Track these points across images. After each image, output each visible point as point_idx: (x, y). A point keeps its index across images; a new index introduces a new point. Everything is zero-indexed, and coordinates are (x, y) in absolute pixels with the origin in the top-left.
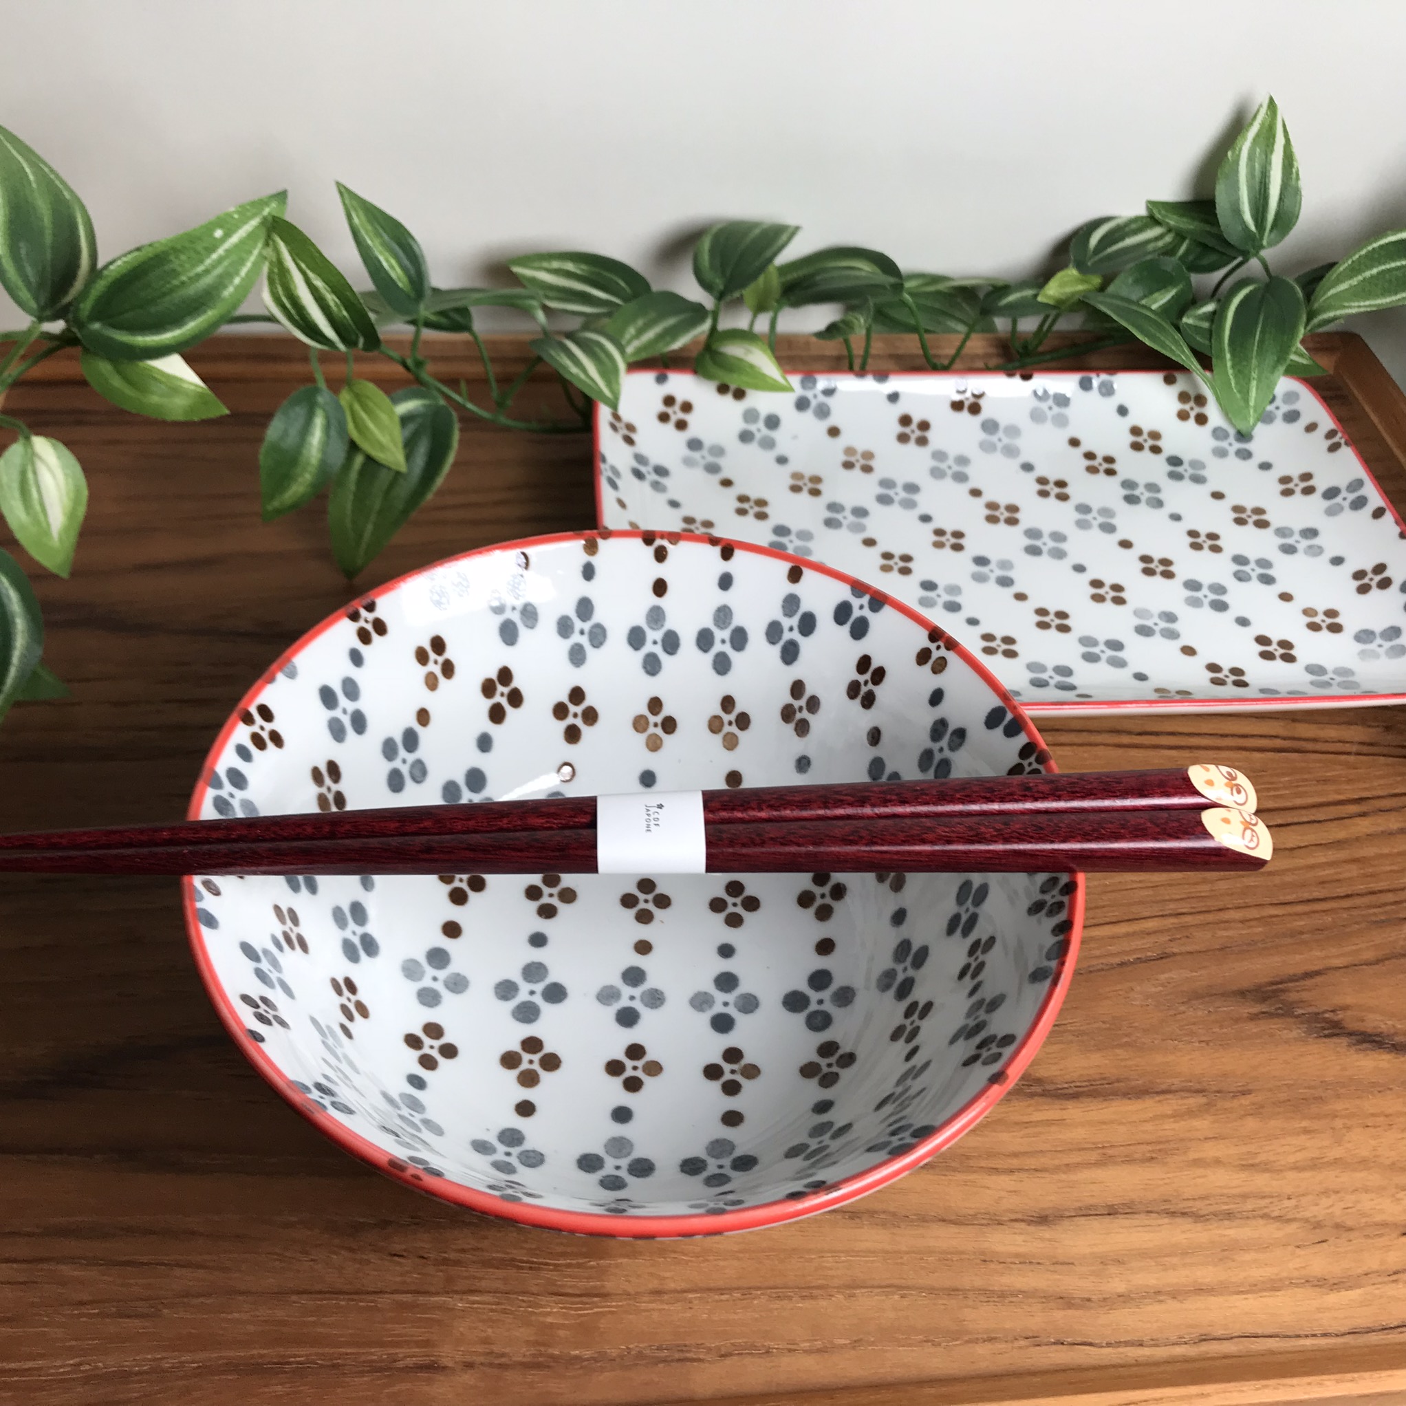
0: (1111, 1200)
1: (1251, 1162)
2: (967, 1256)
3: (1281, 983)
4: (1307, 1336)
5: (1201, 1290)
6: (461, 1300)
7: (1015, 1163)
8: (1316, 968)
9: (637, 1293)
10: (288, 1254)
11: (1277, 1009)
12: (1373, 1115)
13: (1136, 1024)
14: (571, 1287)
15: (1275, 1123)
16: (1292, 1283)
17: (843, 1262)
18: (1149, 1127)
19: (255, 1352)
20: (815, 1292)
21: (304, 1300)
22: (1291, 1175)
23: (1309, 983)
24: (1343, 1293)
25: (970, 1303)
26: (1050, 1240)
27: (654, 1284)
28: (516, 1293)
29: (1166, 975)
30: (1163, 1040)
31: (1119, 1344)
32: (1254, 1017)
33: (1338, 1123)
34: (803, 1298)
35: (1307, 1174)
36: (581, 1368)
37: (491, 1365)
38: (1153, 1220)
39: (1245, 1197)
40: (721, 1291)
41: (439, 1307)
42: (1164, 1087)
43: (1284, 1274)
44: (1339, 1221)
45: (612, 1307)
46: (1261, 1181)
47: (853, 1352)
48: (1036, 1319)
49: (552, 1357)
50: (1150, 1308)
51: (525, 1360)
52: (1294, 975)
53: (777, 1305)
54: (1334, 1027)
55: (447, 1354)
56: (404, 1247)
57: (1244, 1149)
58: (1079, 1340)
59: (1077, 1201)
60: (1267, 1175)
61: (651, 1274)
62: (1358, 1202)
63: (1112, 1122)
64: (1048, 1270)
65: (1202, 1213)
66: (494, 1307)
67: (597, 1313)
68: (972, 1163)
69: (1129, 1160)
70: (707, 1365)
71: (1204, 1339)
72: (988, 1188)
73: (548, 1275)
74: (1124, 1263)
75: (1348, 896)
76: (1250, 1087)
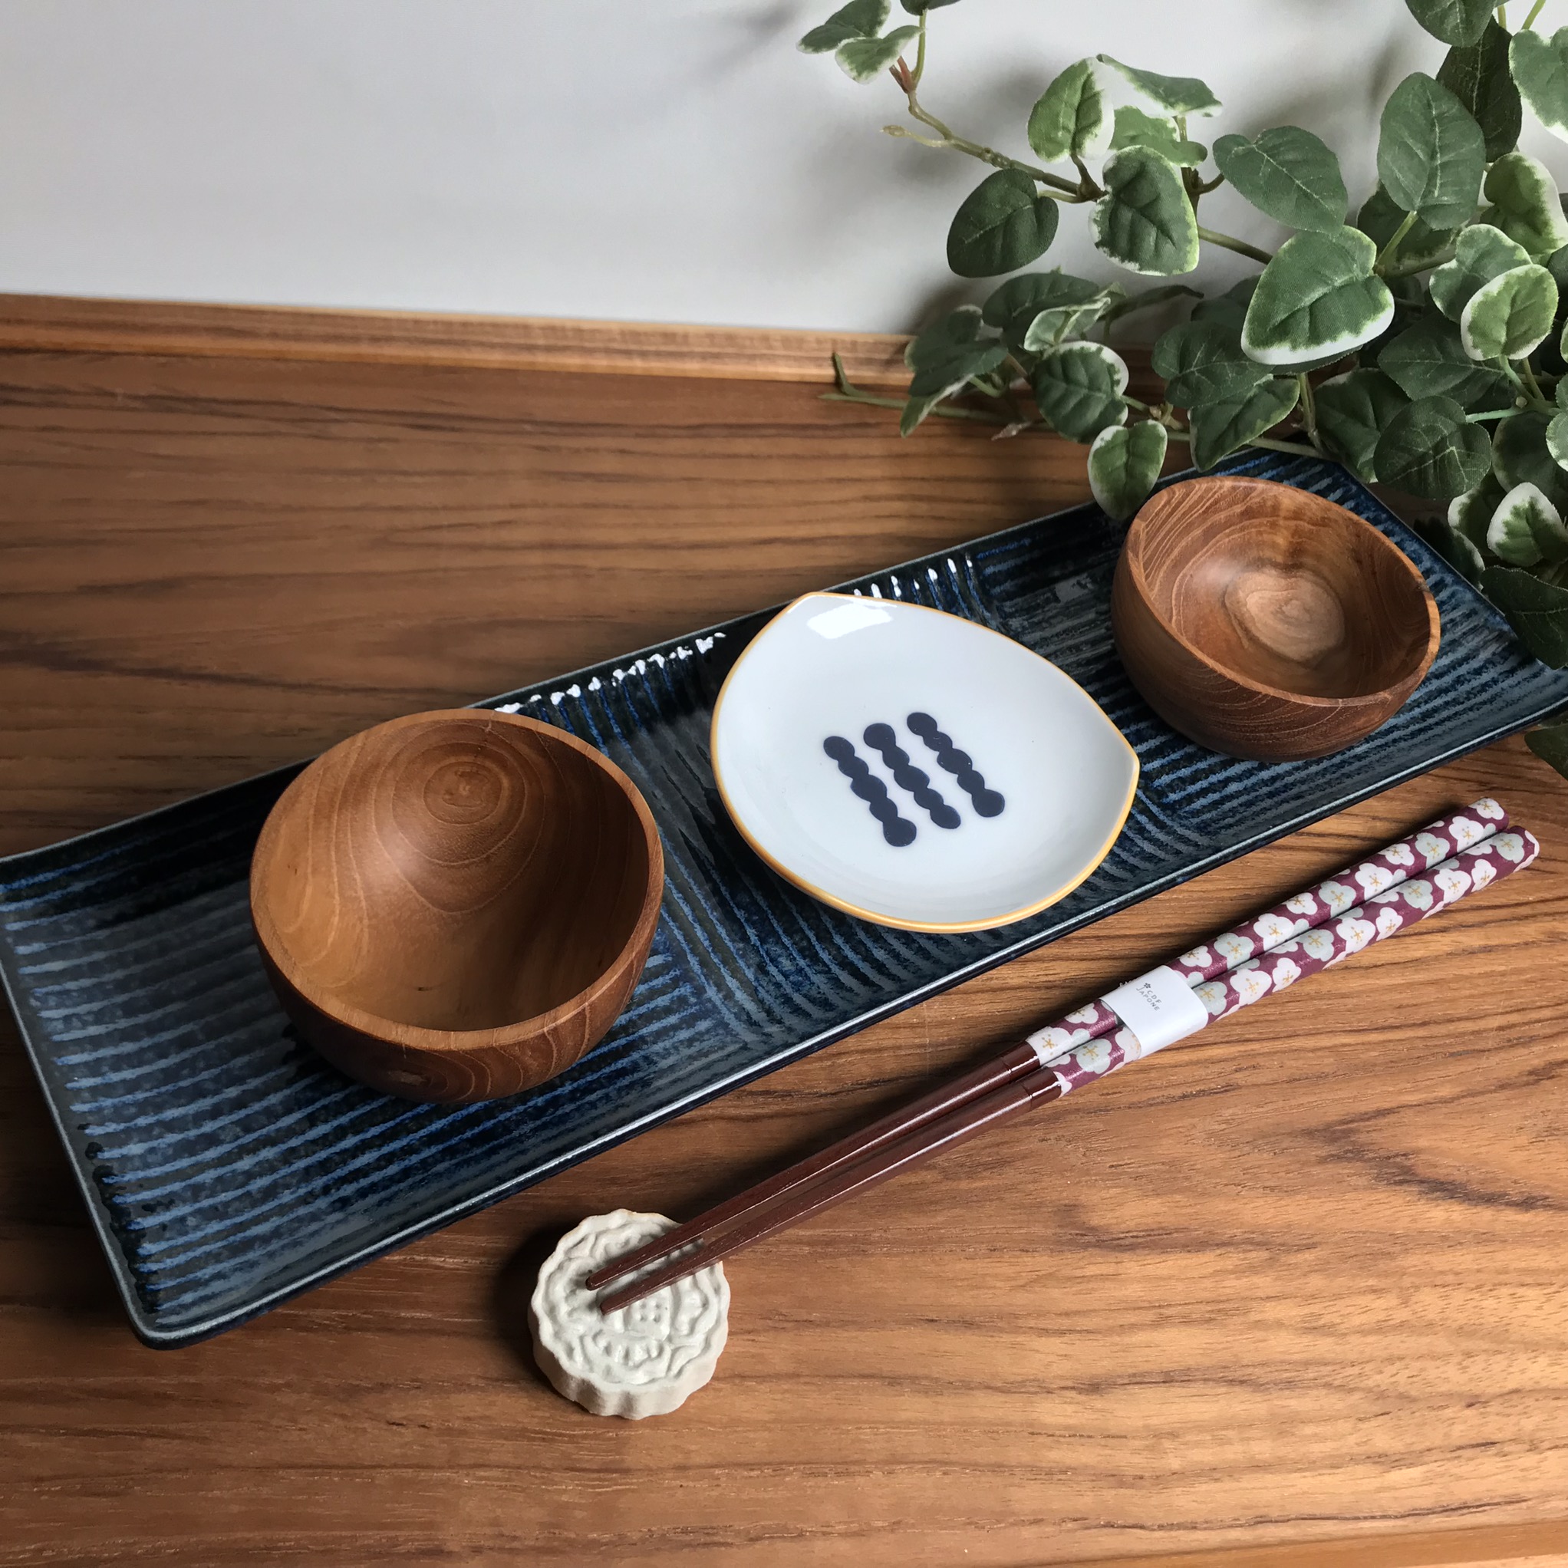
0: (1167, 1366)
1: (1314, 1324)
2: (1014, 1429)
3: (1352, 1121)
4: (1365, 1518)
5: (1258, 1467)
6: (467, 1475)
7: (1065, 1323)
8: (1387, 1105)
9: (661, 1470)
10: (275, 1422)
11: (1346, 1152)
12: (1442, 1273)
13: (1198, 1166)
14: (587, 1461)
15: (1341, 1282)
16: (1354, 1460)
17: (882, 1434)
18: (1208, 1283)
19: (239, 1535)
20: (853, 1468)
21: (293, 1475)
22: (1354, 1339)
23: (1382, 1121)
24: (1405, 1471)
25: (1017, 1481)
26: (1102, 1411)
27: (679, 1459)
28: (527, 1468)
29: (1231, 1111)
30: (1226, 1185)
31: (1171, 1527)
32: (1322, 1161)
33: (1407, 1281)
34: (838, 1474)
35: (1371, 1339)
36: (599, 1554)
37: (501, 1549)
38: (1209, 1389)
39: (1307, 1364)
40: (750, 1466)
41: (443, 1483)
42: (1225, 1238)
43: (1344, 1450)
44: (1402, 1390)
45: (632, 1484)
46: (1324, 1346)
47: (891, 1536)
48: (1086, 1500)
49: (566, 1540)
50: (1204, 1487)
51: (539, 1544)
52: (1366, 1113)
53: (811, 1482)
54: (1406, 1173)
55: (452, 1537)
56: (403, 1414)
57: (1307, 1310)
58: (1131, 1522)
59: (1131, 1367)
60: (1330, 1340)
61: (675, 1447)
62: (1422, 1370)
63: (1170, 1278)
64: (1100, 1445)
65: (1262, 1381)
66: (503, 1484)
67: (617, 1490)
68: (1020, 1323)
69: (1187, 1321)
70: (735, 1549)
71: (1262, 1521)
72: (1037, 1351)
73: (564, 1447)
74: (1177, 1437)
75: (1424, 1024)
76: (1315, 1239)
